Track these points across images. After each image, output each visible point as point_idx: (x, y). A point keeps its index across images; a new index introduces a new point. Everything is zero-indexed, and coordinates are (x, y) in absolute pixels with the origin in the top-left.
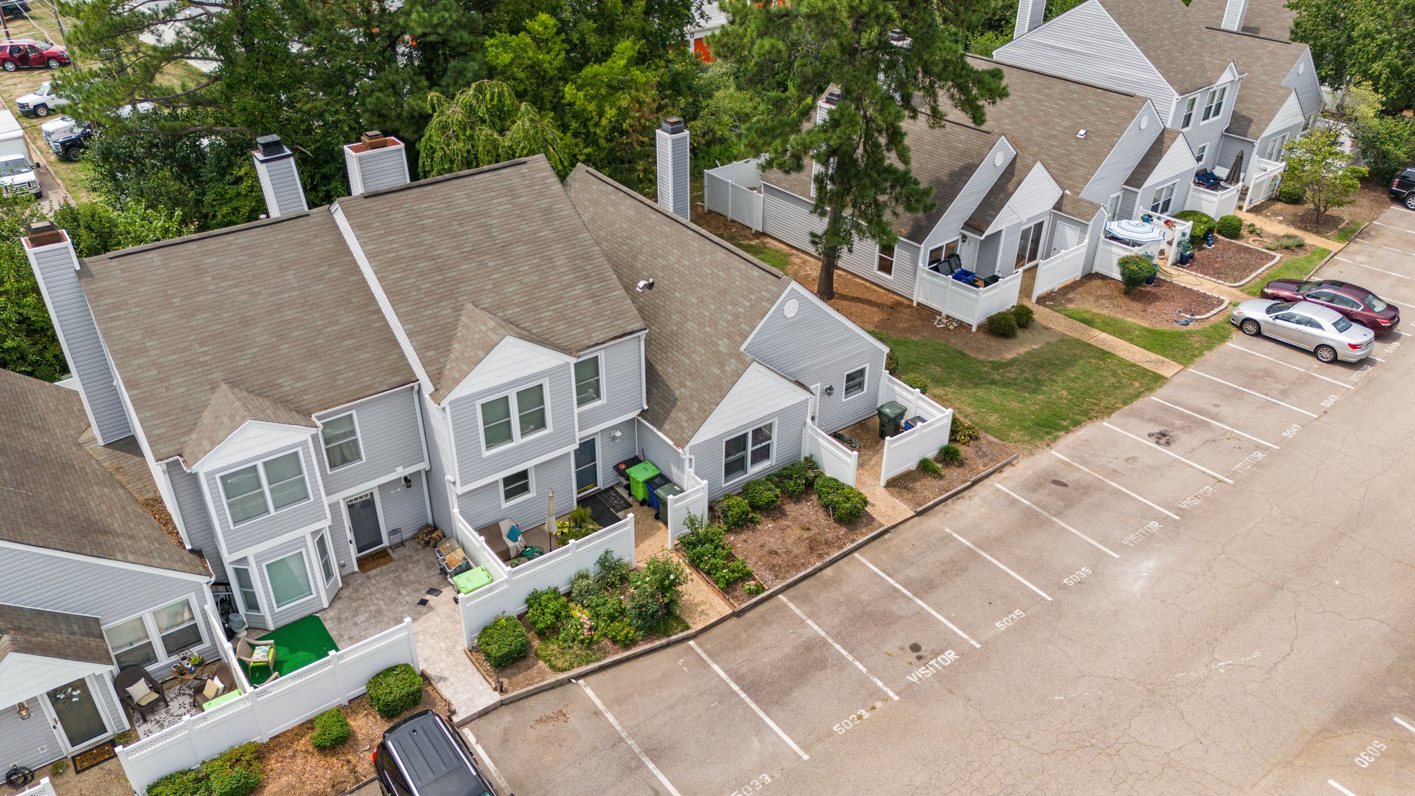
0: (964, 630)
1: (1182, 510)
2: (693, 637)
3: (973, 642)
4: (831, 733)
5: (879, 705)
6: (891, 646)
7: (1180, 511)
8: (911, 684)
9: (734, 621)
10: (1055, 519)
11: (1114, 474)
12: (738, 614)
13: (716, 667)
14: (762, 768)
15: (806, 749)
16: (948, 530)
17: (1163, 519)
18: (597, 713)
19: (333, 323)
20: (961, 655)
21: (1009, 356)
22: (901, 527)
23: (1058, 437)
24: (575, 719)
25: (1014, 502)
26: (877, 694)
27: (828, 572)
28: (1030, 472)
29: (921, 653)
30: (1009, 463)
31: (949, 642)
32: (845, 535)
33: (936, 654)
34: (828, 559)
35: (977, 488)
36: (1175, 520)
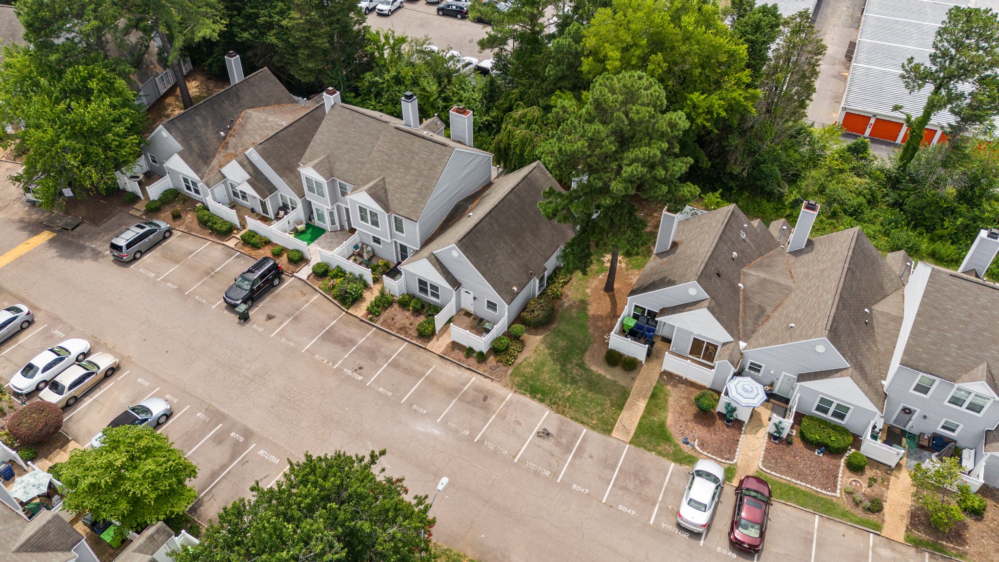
0: (375, 379)
1: (483, 442)
2: (347, 312)
3: (369, 383)
4: (314, 355)
5: (330, 364)
6: (358, 362)
7: (481, 442)
8: (342, 370)
9: (358, 320)
10: (456, 399)
11: (501, 416)
12: (361, 320)
13: (335, 322)
14: (295, 343)
15: (306, 351)
16: (434, 367)
17: (472, 436)
18: (307, 302)
19: (362, 158)
20: (361, 381)
21: (593, 368)
22: (427, 352)
23: (525, 394)
24: (305, 298)
25: (464, 385)
26: (335, 363)
27: (393, 337)
28: (490, 388)
29: (358, 370)
30: (493, 380)
31: (367, 377)
32: (413, 336)
33: (360, 374)
34: (398, 335)
35: (469, 372)
36: (473, 440)
